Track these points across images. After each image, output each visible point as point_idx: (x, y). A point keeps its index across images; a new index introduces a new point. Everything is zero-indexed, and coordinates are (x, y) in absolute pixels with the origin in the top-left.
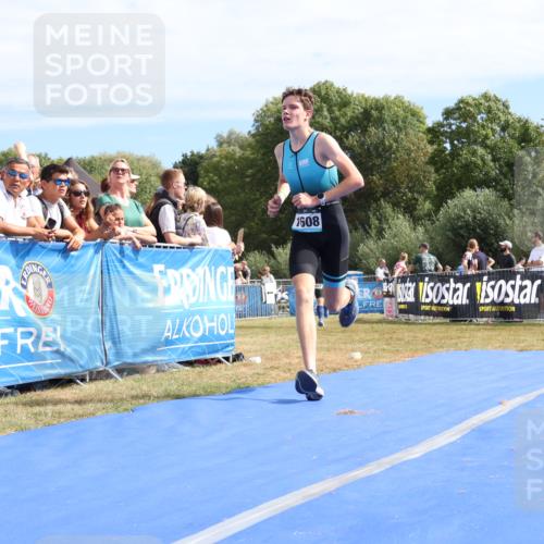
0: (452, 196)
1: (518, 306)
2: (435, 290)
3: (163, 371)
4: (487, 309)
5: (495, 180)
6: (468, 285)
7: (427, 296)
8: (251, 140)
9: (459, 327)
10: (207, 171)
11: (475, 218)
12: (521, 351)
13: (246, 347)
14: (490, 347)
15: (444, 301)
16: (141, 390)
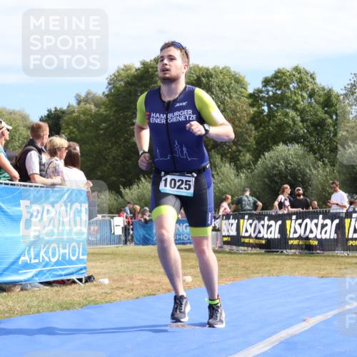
0: (268, 149)
1: (320, 241)
2: (253, 225)
3: (26, 290)
4: (296, 242)
5: (303, 137)
6: (280, 222)
7: (247, 231)
8: (105, 99)
9: (271, 257)
10: (68, 124)
11: (287, 167)
12: (322, 277)
13: (97, 271)
14: (297, 274)
15: (260, 236)
16: (7, 306)
